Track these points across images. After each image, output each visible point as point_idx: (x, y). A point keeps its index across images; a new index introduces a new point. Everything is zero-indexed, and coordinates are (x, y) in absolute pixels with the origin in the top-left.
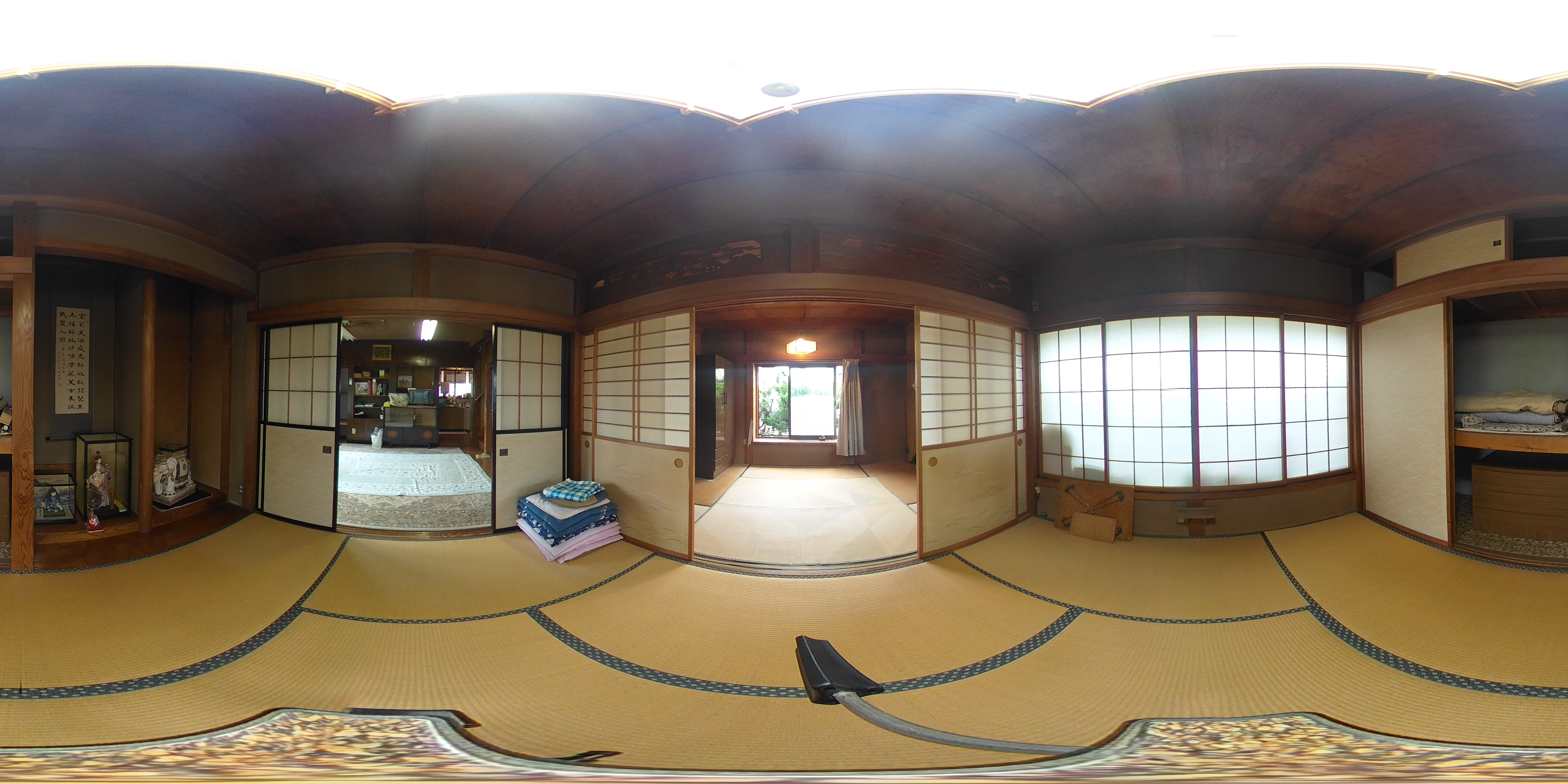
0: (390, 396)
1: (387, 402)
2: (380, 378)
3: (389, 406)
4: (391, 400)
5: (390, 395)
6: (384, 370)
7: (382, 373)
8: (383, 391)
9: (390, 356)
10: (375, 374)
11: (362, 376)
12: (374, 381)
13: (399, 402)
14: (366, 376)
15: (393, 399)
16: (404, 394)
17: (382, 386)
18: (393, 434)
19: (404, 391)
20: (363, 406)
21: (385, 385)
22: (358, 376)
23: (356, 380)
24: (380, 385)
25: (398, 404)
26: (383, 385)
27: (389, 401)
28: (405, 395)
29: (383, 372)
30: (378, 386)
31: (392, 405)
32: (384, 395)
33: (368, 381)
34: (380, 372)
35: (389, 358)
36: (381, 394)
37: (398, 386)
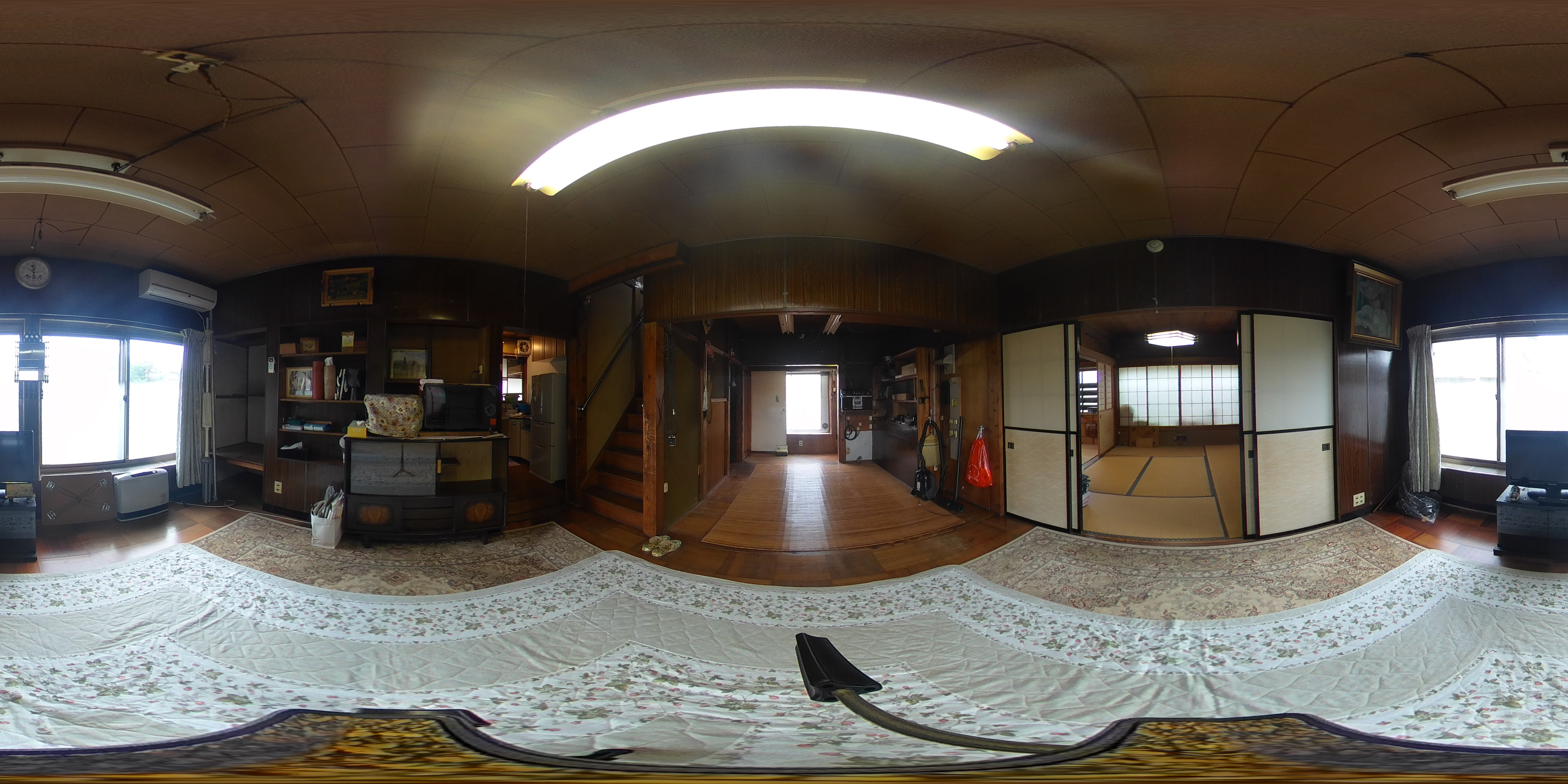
0: (367, 404)
1: (359, 423)
2: (343, 353)
3: (364, 436)
4: (371, 416)
5: (369, 400)
6: (352, 333)
7: (348, 340)
8: (349, 388)
9: (370, 293)
10: (330, 344)
11: (299, 350)
12: (329, 361)
13: (394, 424)
14: (307, 349)
15: (375, 412)
16: (408, 399)
17: (347, 376)
18: (374, 515)
19: (409, 388)
20: (299, 428)
21: (354, 372)
22: (287, 349)
23: (285, 363)
24: (342, 372)
25: (392, 428)
26: (351, 371)
27: (364, 417)
28: (413, 402)
29: (352, 337)
30: (338, 374)
31: (373, 431)
32: (351, 401)
33: (315, 363)
34: (344, 337)
35: (365, 297)
36: (346, 396)
37: (392, 376)
